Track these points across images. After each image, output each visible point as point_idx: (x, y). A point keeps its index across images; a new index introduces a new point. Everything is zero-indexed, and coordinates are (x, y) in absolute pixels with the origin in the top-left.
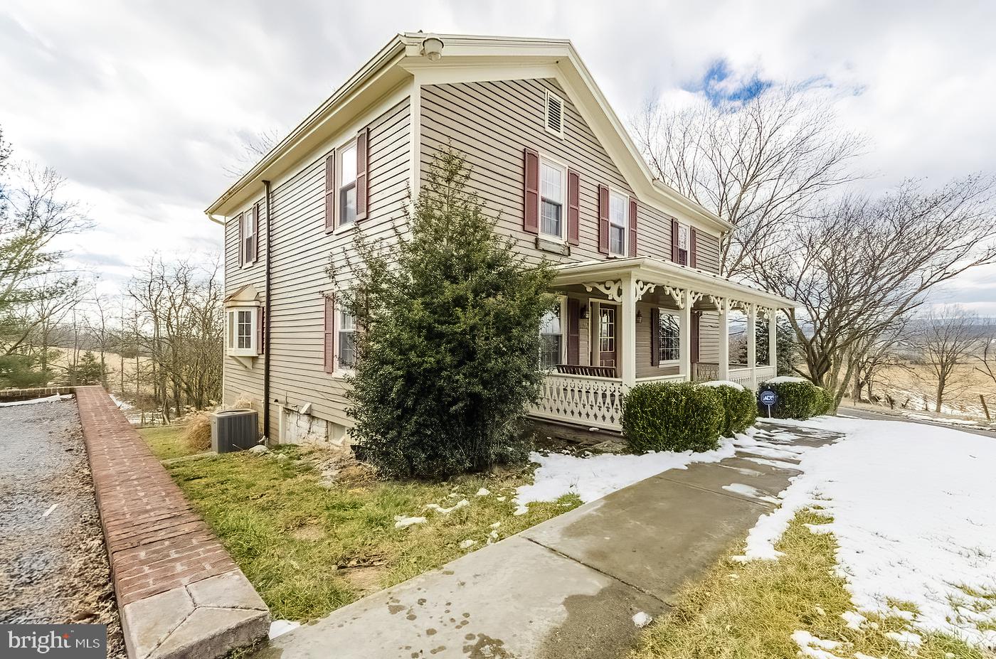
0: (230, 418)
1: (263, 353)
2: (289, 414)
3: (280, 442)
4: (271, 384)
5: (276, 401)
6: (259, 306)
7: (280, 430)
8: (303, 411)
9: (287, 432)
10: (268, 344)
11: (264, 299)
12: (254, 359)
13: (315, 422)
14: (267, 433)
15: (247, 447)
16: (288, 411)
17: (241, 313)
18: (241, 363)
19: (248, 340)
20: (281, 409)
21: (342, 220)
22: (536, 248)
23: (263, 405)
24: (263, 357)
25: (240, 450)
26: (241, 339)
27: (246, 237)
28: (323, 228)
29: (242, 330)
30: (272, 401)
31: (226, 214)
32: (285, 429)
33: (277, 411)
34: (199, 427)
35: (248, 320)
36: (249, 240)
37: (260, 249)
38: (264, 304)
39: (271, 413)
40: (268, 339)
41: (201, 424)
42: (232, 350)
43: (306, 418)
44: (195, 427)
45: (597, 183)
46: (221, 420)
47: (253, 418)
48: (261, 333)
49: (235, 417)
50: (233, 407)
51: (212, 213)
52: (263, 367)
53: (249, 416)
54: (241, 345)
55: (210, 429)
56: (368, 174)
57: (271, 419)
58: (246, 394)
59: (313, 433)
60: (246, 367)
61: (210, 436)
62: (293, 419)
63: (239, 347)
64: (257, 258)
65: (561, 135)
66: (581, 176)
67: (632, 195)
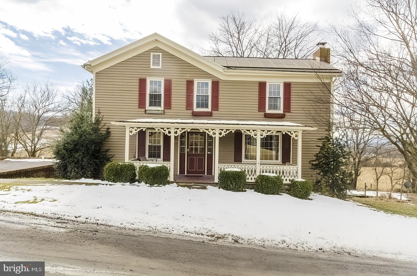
22: (145, 113)
45: (185, 80)
65: (160, 67)
66: (173, 80)
67: (215, 79)
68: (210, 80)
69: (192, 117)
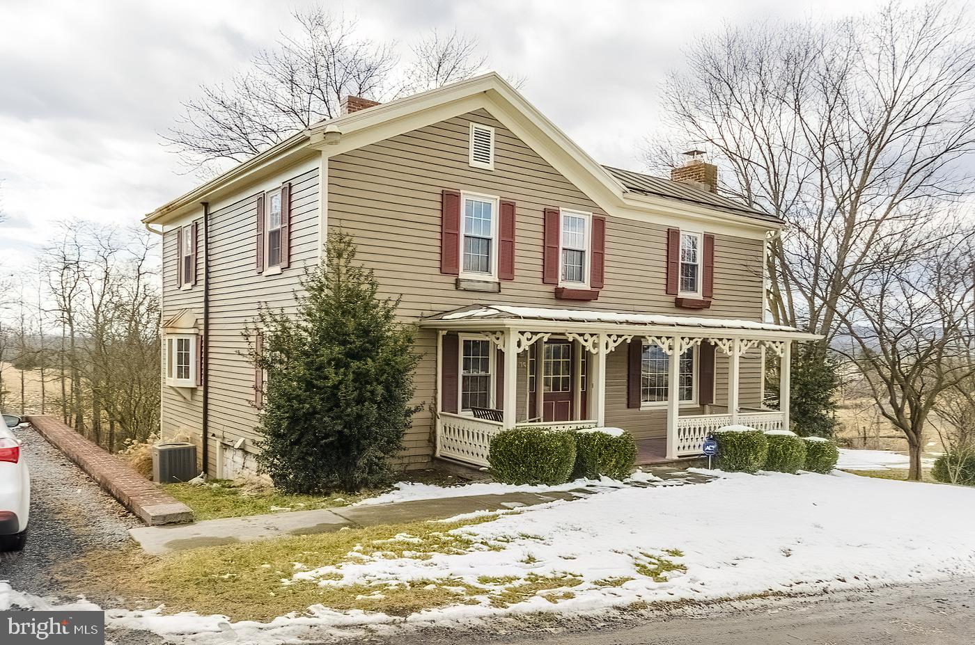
0: (170, 451)
1: (201, 385)
2: (226, 449)
3: (218, 478)
4: (210, 418)
5: (214, 435)
6: (197, 334)
7: (218, 465)
8: (237, 446)
9: (225, 467)
10: (206, 376)
11: (202, 327)
12: (193, 390)
13: (248, 457)
14: (206, 470)
15: (186, 480)
16: (225, 446)
17: (180, 341)
18: (180, 394)
19: (187, 369)
20: (218, 444)
21: (271, 261)
22: (457, 288)
23: (201, 440)
24: (202, 388)
25: (180, 482)
26: (180, 368)
27: (184, 255)
28: (254, 266)
29: (180, 358)
30: (210, 436)
31: (164, 224)
32: (223, 465)
33: (215, 445)
34: (140, 460)
35: (187, 349)
36: (188, 258)
37: (199, 273)
38: (202, 333)
39: (210, 449)
40: (207, 370)
41: (142, 457)
42: (170, 380)
43: (240, 453)
44: (137, 460)
45: (542, 208)
46: (162, 453)
47: (192, 452)
48: (199, 363)
49: (175, 450)
50: (173, 441)
51: (149, 223)
52: (202, 399)
53: (189, 449)
54: (179, 376)
55: (152, 463)
56: (290, 226)
57: (210, 455)
58: (185, 427)
59: (247, 468)
60: (185, 398)
61: (151, 469)
62: (229, 454)
63: (178, 377)
64: (196, 282)
65: (490, 166)
66: (518, 204)
67: (598, 211)
68: (588, 213)
69: (554, 302)
